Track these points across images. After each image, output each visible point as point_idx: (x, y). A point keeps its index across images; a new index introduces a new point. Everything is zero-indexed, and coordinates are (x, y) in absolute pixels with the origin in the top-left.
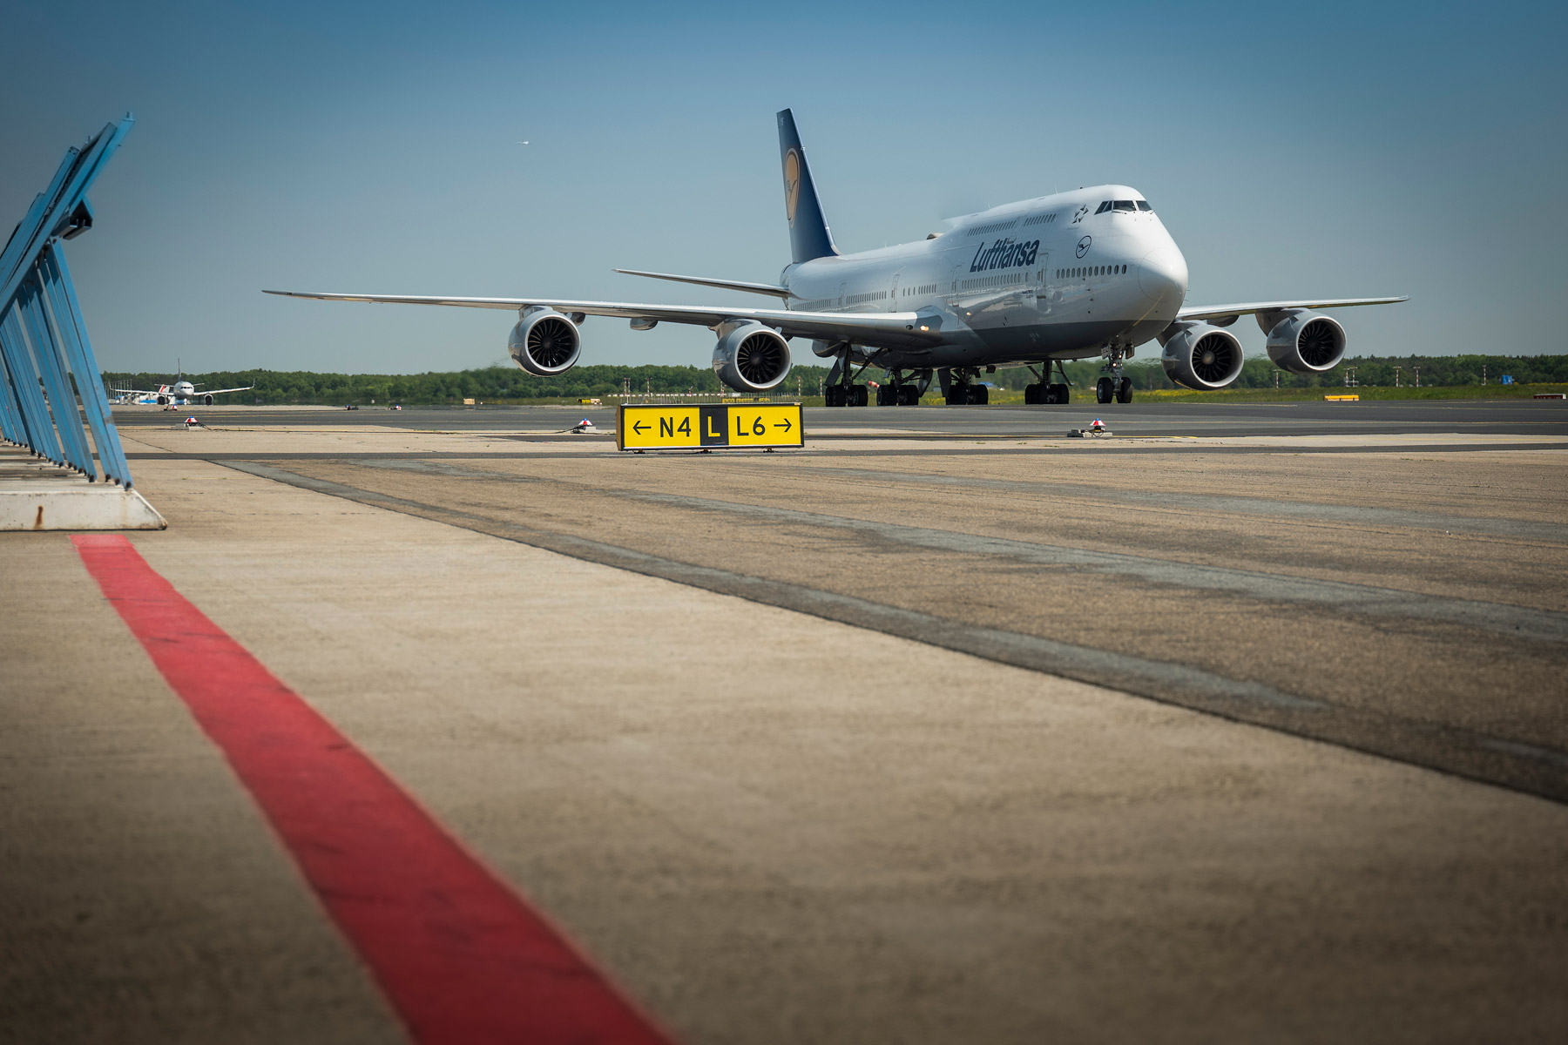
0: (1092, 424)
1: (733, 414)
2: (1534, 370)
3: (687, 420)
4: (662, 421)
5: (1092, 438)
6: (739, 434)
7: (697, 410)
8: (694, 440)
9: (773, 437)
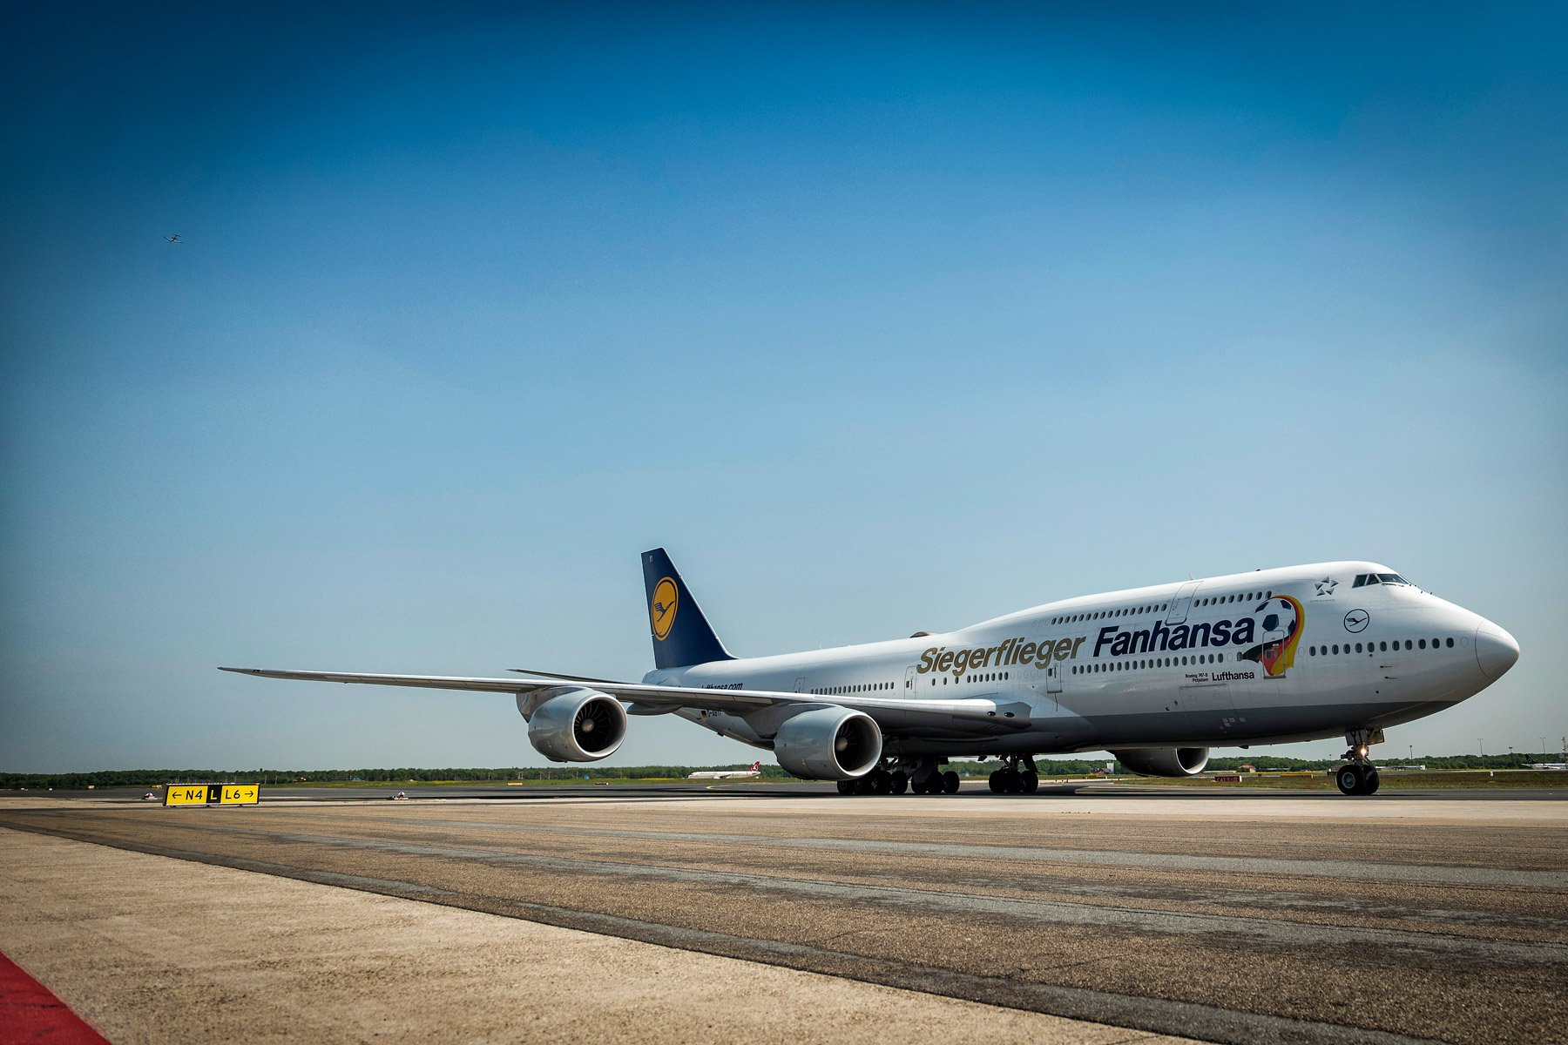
1: (224, 789)
3: (201, 792)
4: (188, 792)
6: (227, 798)
7: (207, 788)
8: (203, 801)
9: (244, 799)
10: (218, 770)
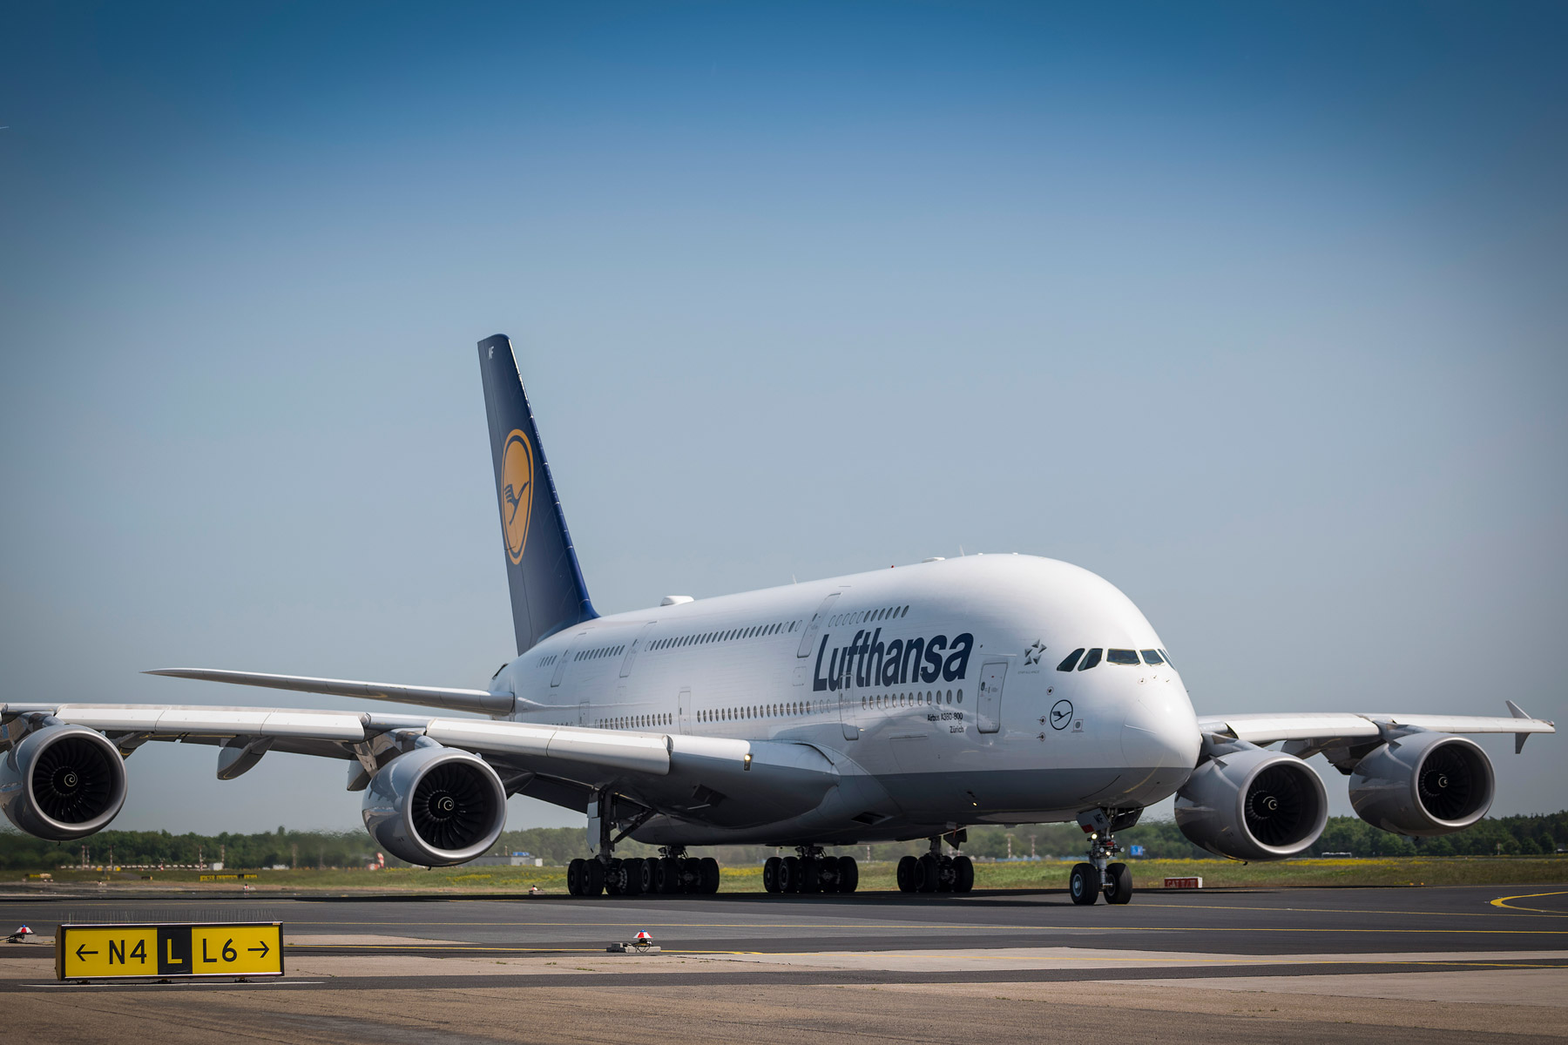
0: (636, 936)
1: (197, 936)
2: (1167, 839)
3: (142, 943)
4: (112, 945)
5: (635, 954)
6: (206, 960)
7: (155, 932)
8: (150, 968)
9: (249, 965)
10: (177, 831)
